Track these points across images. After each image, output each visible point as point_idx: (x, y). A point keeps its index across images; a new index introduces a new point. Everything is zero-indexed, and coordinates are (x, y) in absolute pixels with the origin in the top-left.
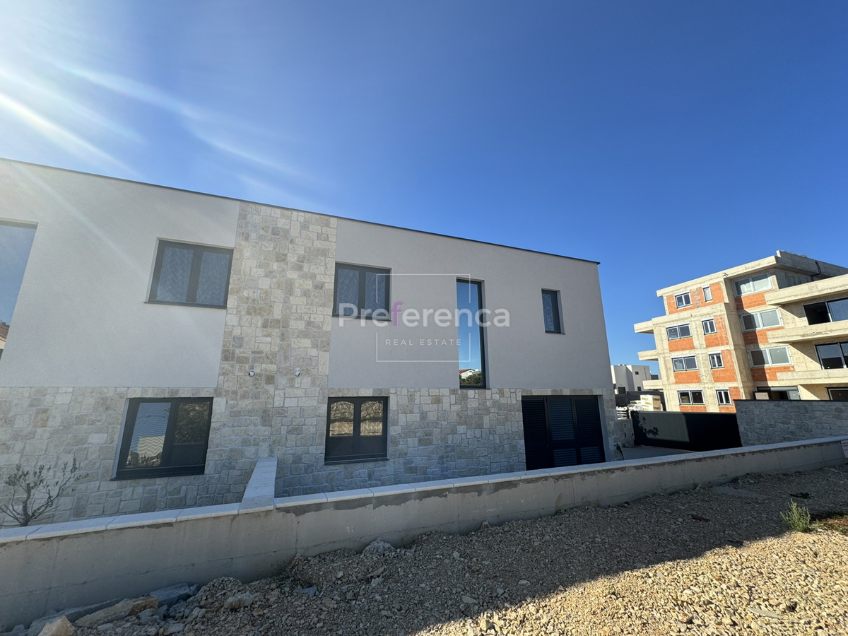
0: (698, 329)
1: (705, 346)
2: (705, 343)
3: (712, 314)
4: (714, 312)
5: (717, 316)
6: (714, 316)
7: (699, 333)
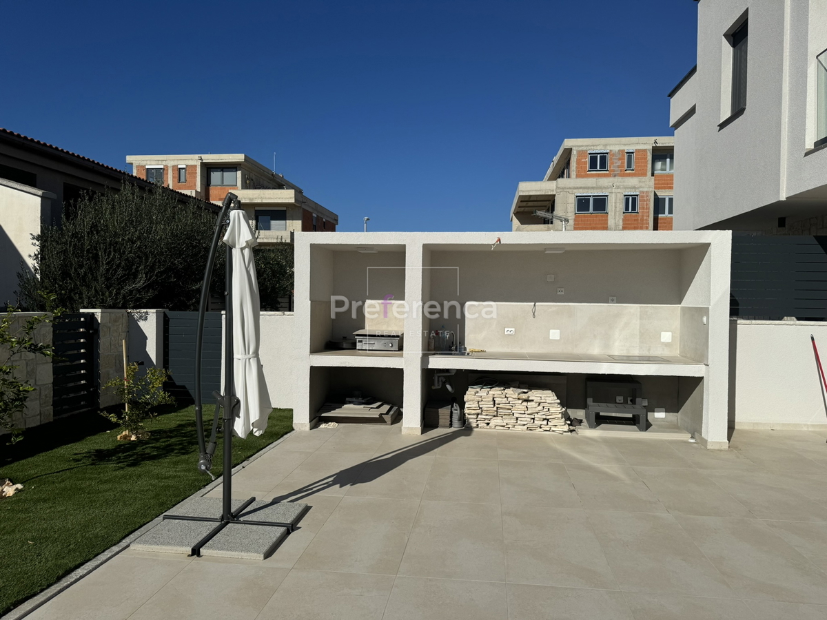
0: (618, 205)
1: (621, 227)
2: (622, 224)
3: (638, 188)
4: (641, 187)
5: (643, 192)
6: (641, 192)
7: (618, 209)
